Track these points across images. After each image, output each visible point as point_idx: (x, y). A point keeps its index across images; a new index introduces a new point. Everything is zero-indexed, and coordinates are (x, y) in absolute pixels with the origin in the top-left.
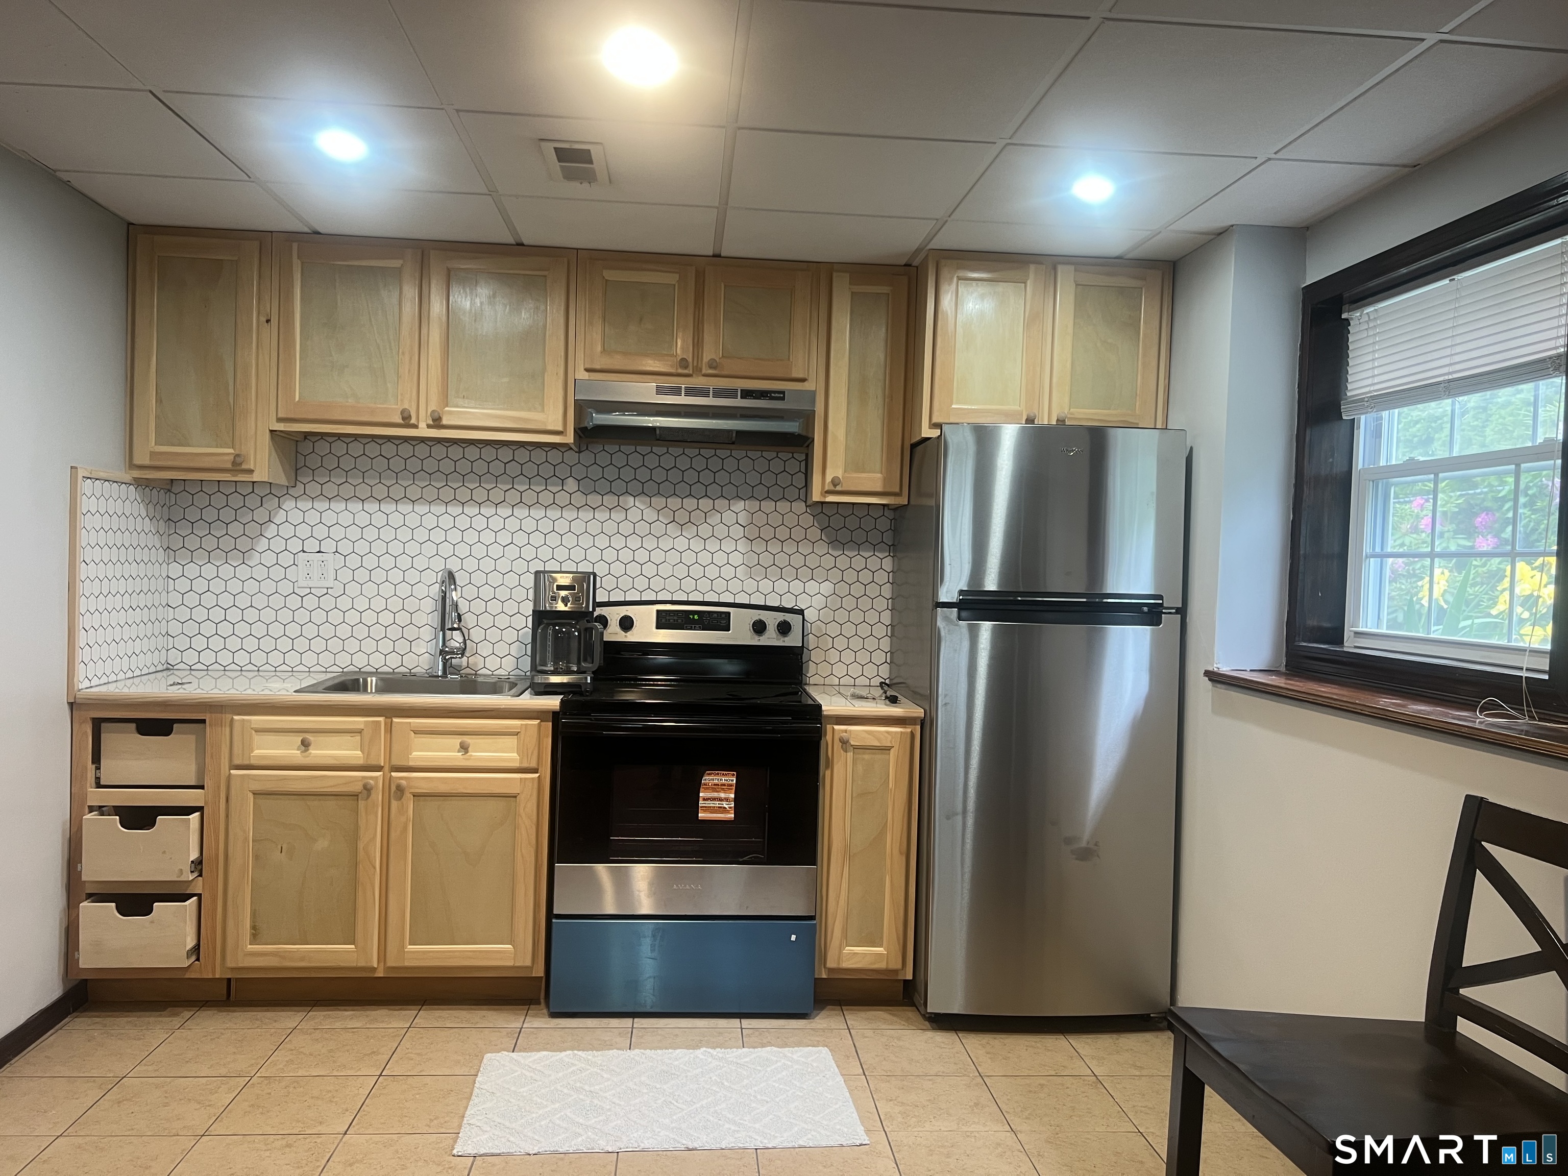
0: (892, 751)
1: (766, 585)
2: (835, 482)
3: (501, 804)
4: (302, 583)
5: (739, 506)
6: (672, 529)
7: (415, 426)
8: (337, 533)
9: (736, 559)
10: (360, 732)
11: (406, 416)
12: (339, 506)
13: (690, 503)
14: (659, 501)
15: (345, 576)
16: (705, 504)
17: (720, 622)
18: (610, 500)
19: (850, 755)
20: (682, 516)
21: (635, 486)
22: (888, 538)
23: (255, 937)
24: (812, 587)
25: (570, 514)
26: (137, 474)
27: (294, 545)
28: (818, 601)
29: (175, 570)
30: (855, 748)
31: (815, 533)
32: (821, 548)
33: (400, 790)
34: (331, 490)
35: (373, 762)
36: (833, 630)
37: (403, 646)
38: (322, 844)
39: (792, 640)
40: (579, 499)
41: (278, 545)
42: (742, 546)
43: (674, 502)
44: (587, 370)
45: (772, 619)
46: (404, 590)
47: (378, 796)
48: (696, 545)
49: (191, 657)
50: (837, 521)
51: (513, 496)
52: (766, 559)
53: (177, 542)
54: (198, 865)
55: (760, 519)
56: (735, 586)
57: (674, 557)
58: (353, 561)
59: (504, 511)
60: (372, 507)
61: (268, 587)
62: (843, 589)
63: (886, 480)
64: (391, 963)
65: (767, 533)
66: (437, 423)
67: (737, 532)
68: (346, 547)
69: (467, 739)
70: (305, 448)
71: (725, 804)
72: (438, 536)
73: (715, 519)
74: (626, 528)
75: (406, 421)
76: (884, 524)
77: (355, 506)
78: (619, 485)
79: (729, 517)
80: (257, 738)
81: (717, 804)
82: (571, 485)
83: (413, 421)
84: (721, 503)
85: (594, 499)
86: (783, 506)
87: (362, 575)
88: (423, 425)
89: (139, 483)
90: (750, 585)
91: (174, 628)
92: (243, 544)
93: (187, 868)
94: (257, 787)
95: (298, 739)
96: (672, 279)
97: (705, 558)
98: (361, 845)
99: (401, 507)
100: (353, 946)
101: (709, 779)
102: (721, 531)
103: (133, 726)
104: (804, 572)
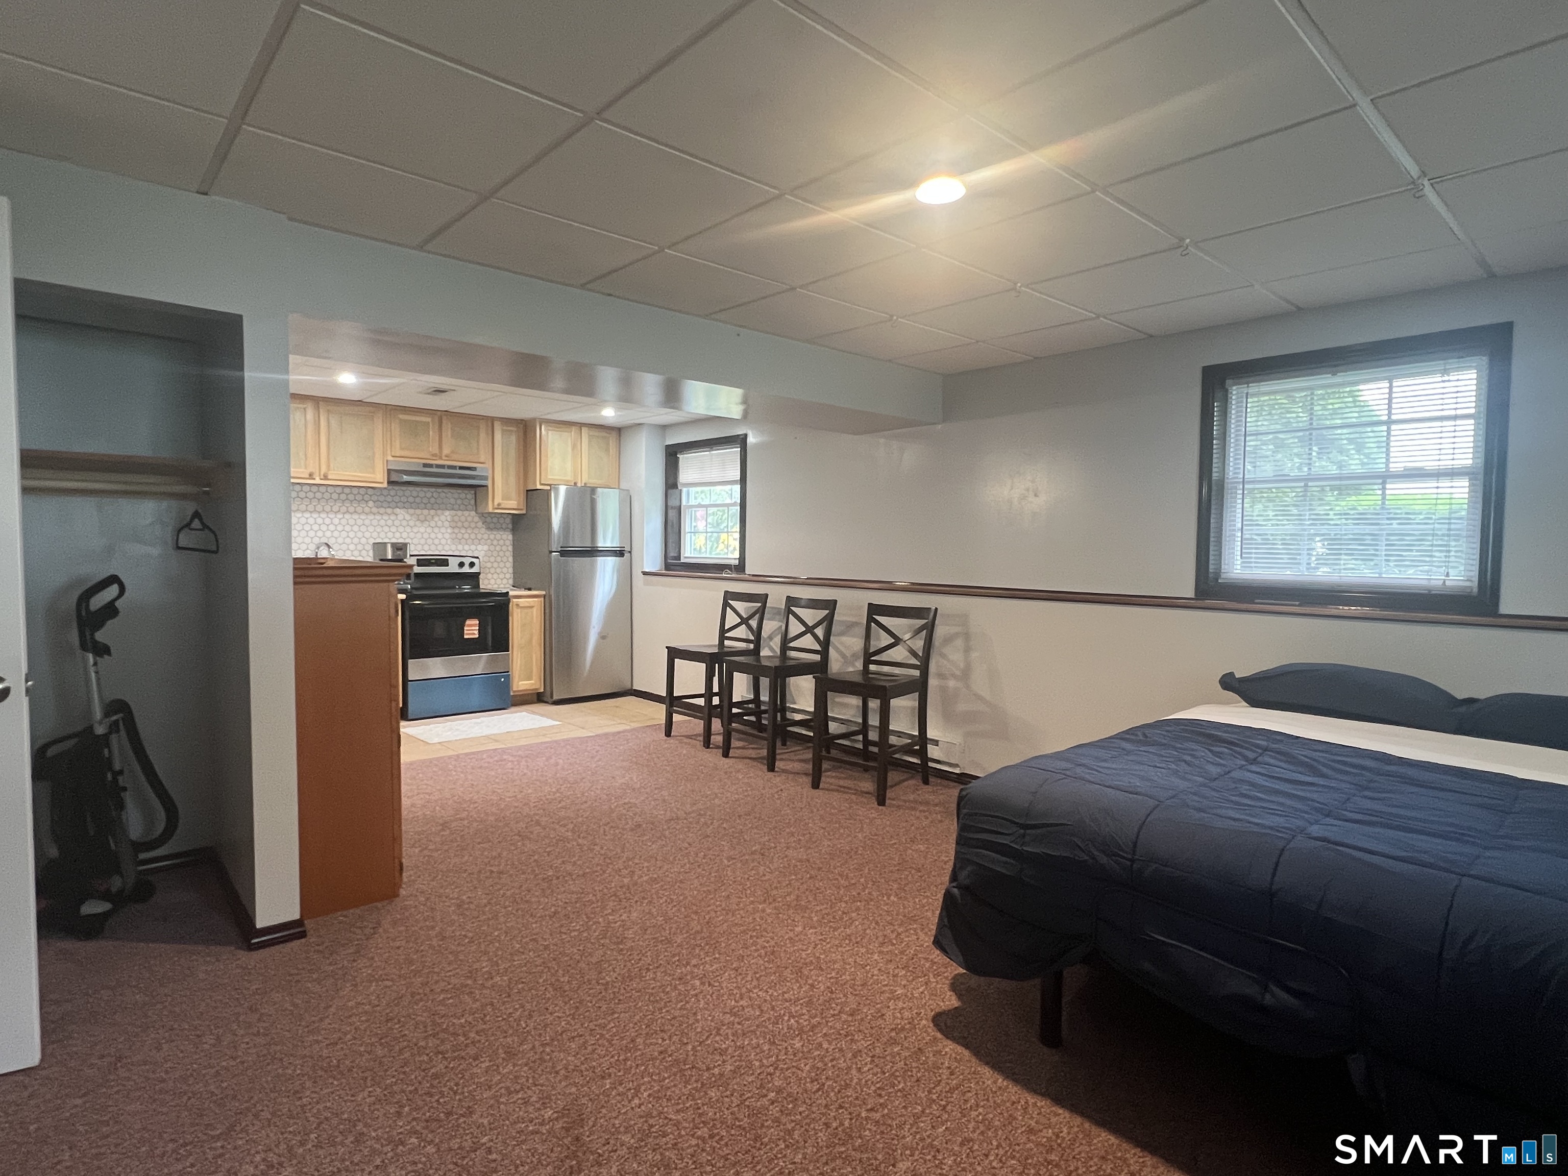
0: (534, 607)
1: (460, 547)
2: (499, 505)
5: (447, 513)
6: (418, 523)
7: (314, 479)
9: (447, 536)
13: (426, 512)
14: (411, 511)
16: (432, 512)
17: (445, 563)
18: (389, 511)
19: (519, 610)
20: (422, 517)
21: (401, 505)
22: (510, 526)
24: (480, 547)
28: (484, 553)
30: (521, 608)
31: (480, 524)
32: (483, 530)
36: (489, 565)
39: (475, 570)
42: (449, 530)
45: (467, 561)
50: (489, 520)
52: (460, 535)
55: (457, 519)
56: (447, 548)
62: (492, 548)
63: (518, 504)
65: (460, 524)
66: (324, 478)
67: (446, 524)
71: (474, 632)
73: (436, 519)
74: (397, 523)
76: (508, 520)
79: (443, 518)
81: (471, 632)
83: (314, 477)
84: (439, 512)
86: (466, 513)
88: (317, 478)
90: (453, 547)
96: (429, 420)
101: (468, 622)
102: (440, 524)
104: (476, 541)
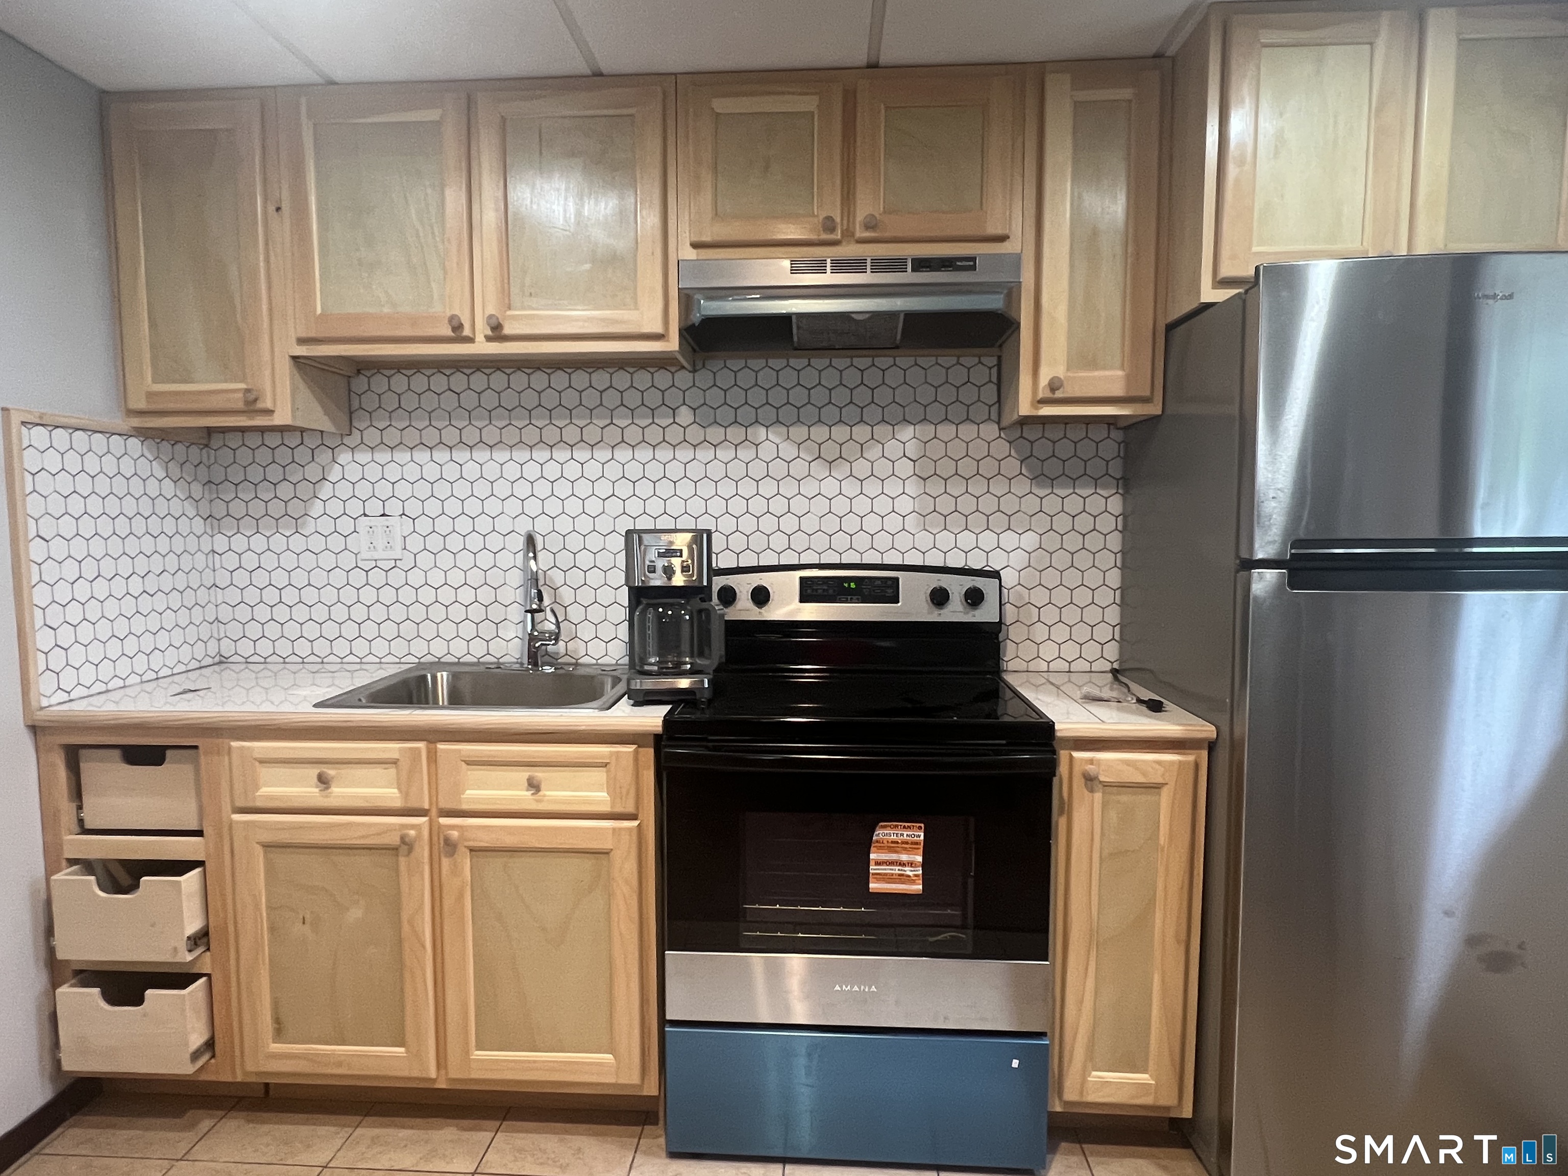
0: (1166, 793)
1: (945, 539)
2: (1054, 385)
3: (588, 863)
4: (365, 555)
5: (907, 433)
7: (470, 340)
8: (403, 490)
9: (905, 505)
10: (395, 762)
11: (457, 327)
12: (402, 456)
13: (841, 433)
14: (799, 432)
15: (415, 543)
16: (861, 432)
17: (887, 591)
18: (736, 433)
19: (1098, 796)
20: (829, 450)
21: (768, 413)
22: (1116, 468)
23: (279, 1033)
24: (1009, 539)
25: (684, 454)
26: (136, 422)
27: (354, 508)
28: (1018, 559)
29: (220, 542)
30: (1106, 785)
31: (1012, 465)
32: (1022, 486)
33: (450, 847)
34: (392, 437)
35: (413, 804)
36: (1039, 597)
37: (487, 630)
38: (355, 914)
39: (986, 614)
40: (695, 433)
41: (335, 507)
42: (913, 487)
43: (820, 432)
44: (695, 245)
45: (957, 586)
46: (485, 560)
47: (423, 852)
48: (851, 488)
54: (201, 939)
56: (904, 541)
57: (820, 506)
58: (424, 525)
59: (602, 454)
60: (441, 455)
61: (327, 561)
64: (454, 1074)
65: (945, 468)
66: (497, 333)
67: (905, 468)
68: (413, 508)
69: (540, 774)
70: (360, 383)
71: (908, 871)
72: (522, 489)
74: (757, 469)
75: (458, 334)
76: (1110, 449)
77: (422, 456)
78: (746, 413)
79: (893, 448)
80: (264, 772)
81: (896, 870)
82: (685, 417)
83: (467, 332)
85: (715, 433)
86: (968, 431)
87: (434, 542)
88: (480, 338)
89: (143, 434)
90: (924, 540)
92: (295, 508)
93: (182, 945)
95: (313, 772)
96: (808, 103)
97: (862, 505)
98: (405, 917)
99: (477, 455)
100: (402, 1050)
101: (884, 833)
102: (883, 467)
103: (117, 753)
104: (998, 520)
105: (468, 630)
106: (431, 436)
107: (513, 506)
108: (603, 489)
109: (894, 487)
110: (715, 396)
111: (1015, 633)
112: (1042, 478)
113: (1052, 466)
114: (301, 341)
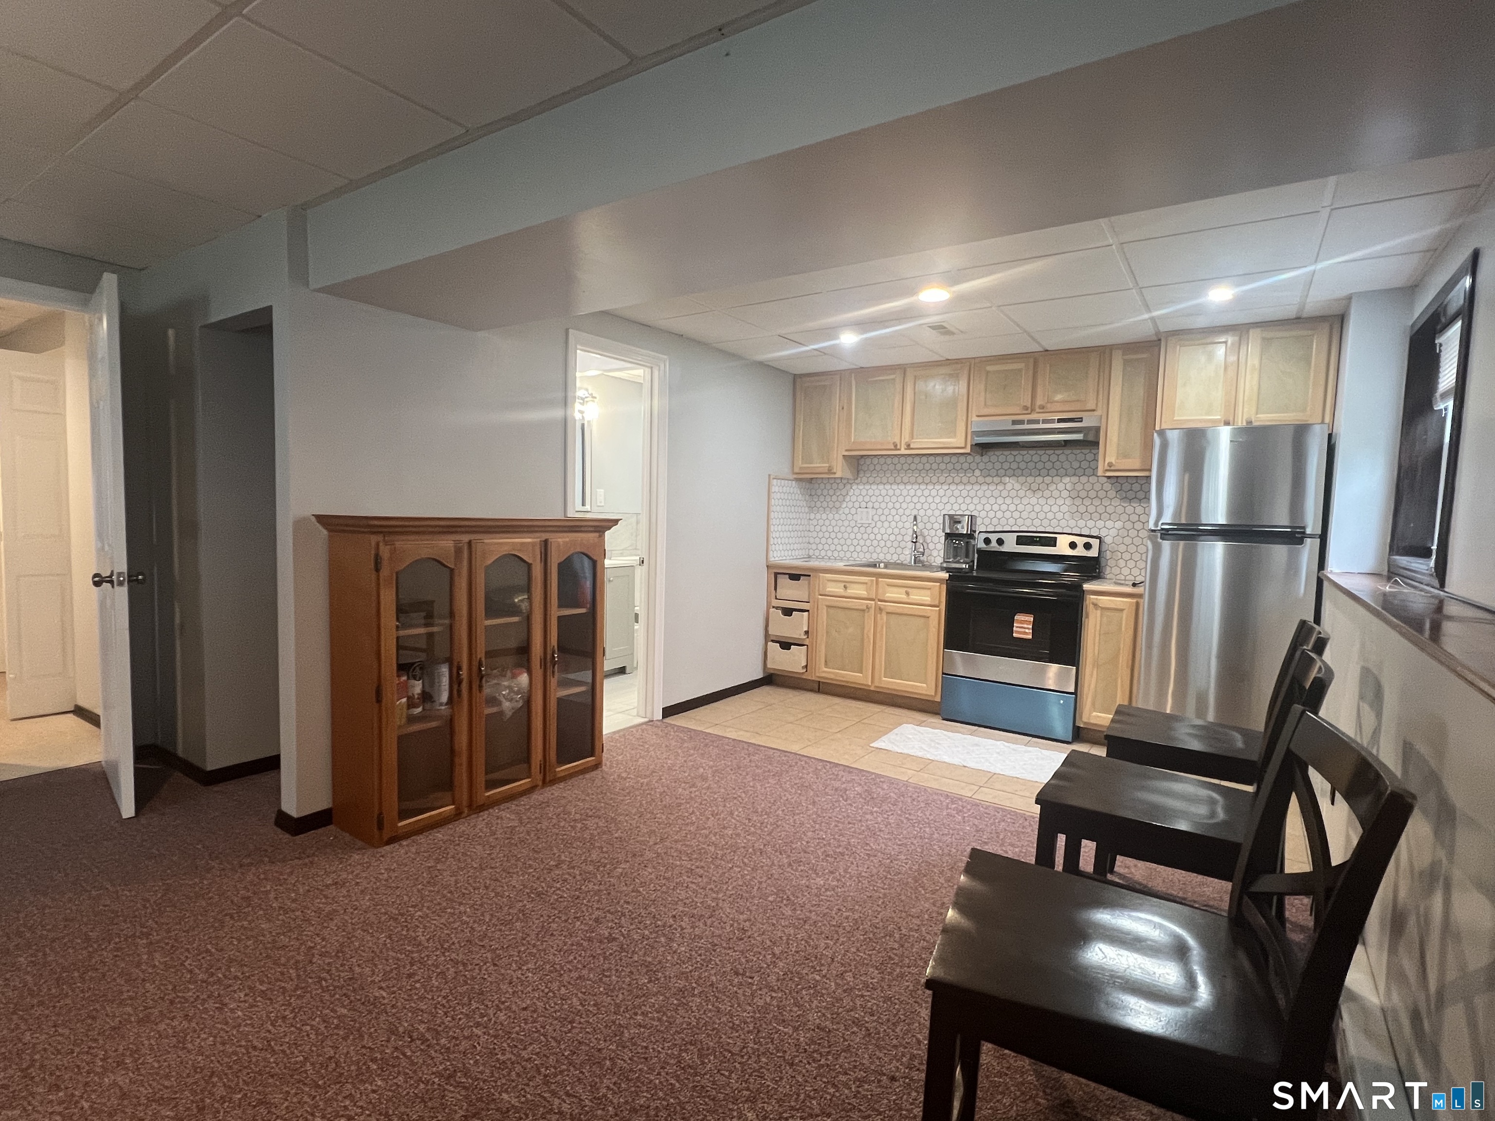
0: (1125, 612)
1: (1081, 523)
2: (1111, 465)
3: (922, 620)
4: (859, 521)
5: (1066, 480)
7: (899, 450)
8: (874, 499)
9: (1065, 508)
10: (866, 583)
11: (896, 446)
12: (874, 487)
13: (1039, 479)
14: (1022, 479)
15: (876, 518)
16: (1048, 479)
17: (1052, 542)
18: (997, 480)
19: (1099, 612)
20: (1034, 486)
21: (1010, 472)
23: (826, 664)
24: (1109, 524)
25: (976, 487)
26: (795, 476)
27: (857, 505)
28: (1113, 532)
29: (812, 516)
30: (1102, 608)
31: (1112, 494)
32: (1116, 502)
33: (881, 609)
34: (871, 480)
35: (871, 597)
36: (1122, 548)
37: (899, 550)
38: (851, 630)
40: (981, 479)
41: (850, 505)
42: (1069, 501)
43: (1030, 479)
44: (978, 416)
46: (900, 525)
47: (872, 611)
48: (1042, 501)
49: (817, 553)
50: (1126, 486)
51: (950, 480)
52: (1082, 509)
53: (813, 504)
54: (807, 633)
55: (1079, 487)
56: (1063, 523)
57: (1029, 508)
58: (880, 512)
59: (945, 487)
60: (888, 487)
61: (846, 523)
63: (1142, 463)
64: (877, 684)
65: (1083, 494)
66: (908, 447)
67: (1065, 494)
68: (877, 505)
69: (909, 590)
70: (862, 462)
71: (1027, 631)
72: (915, 500)
73: (1053, 487)
75: (896, 448)
77: (881, 487)
78: (1002, 472)
79: (1061, 486)
80: (829, 584)
81: (1023, 630)
82: (977, 473)
83: (898, 447)
84: (1056, 479)
85: (989, 480)
86: (1093, 479)
87: (883, 518)
88: (903, 449)
89: (797, 480)
90: (1072, 523)
91: (812, 541)
92: (837, 504)
93: (803, 633)
94: (828, 604)
95: (843, 584)
96: (1020, 366)
97: (1046, 508)
98: (866, 632)
99: (900, 487)
100: (862, 675)
101: (1020, 617)
102: (1056, 494)
103: (787, 576)
104: (1105, 516)
105: (892, 550)
106: (884, 480)
107: (912, 505)
108: (945, 500)
109: (1060, 501)
110: (990, 466)
111: (1111, 563)
112: (1125, 498)
113: (1131, 495)
114: (846, 450)
